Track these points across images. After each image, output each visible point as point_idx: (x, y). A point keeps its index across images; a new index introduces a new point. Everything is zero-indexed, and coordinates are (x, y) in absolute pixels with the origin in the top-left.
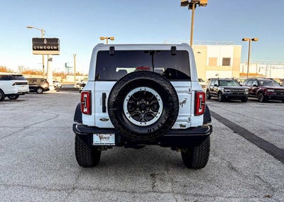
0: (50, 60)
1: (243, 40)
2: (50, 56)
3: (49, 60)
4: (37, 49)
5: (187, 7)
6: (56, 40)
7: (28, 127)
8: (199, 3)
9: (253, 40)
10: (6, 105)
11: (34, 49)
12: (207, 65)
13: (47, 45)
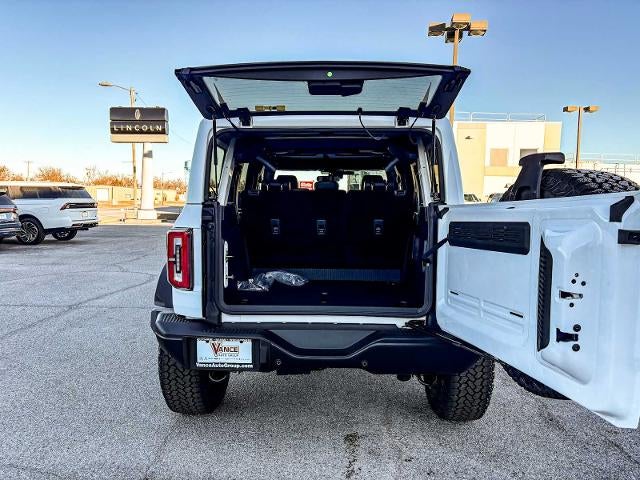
0: (149, 155)
1: (566, 109)
2: (149, 147)
3: (145, 155)
4: (120, 132)
5: (442, 37)
6: (161, 111)
7: (78, 306)
8: (468, 28)
9: (587, 109)
10: (45, 253)
11: (113, 131)
12: (487, 163)
13: (141, 122)
